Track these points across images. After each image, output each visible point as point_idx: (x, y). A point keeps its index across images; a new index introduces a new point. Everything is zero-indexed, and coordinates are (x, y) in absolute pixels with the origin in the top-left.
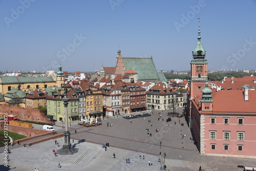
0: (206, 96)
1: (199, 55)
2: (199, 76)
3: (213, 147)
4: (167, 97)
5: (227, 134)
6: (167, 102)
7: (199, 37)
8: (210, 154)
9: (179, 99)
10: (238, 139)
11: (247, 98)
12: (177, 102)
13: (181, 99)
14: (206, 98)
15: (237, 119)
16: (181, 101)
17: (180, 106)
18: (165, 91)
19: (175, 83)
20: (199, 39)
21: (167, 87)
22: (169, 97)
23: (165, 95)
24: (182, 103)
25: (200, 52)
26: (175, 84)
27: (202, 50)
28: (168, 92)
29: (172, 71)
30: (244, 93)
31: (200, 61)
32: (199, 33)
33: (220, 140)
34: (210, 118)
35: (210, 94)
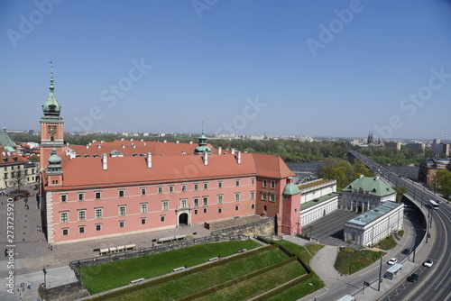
0: (53, 166)
1: (52, 111)
2: (52, 139)
3: (65, 232)
4: (9, 168)
5: (82, 213)
6: (9, 176)
7: (52, 87)
8: (61, 243)
9: (30, 170)
10: (96, 217)
11: (105, 167)
12: (26, 174)
13: (33, 170)
14: (53, 169)
15: (94, 193)
16: (33, 173)
17: (31, 181)
18: (6, 160)
19: (28, 148)
20: (52, 89)
21: (9, 154)
22: (12, 168)
23: (5, 166)
24: (35, 176)
25: (52, 107)
26: (27, 150)
27: (56, 104)
28: (12, 161)
29: (31, 131)
30: (102, 160)
31: (53, 119)
32: (52, 81)
33: (73, 222)
34: (59, 195)
35: (59, 163)
